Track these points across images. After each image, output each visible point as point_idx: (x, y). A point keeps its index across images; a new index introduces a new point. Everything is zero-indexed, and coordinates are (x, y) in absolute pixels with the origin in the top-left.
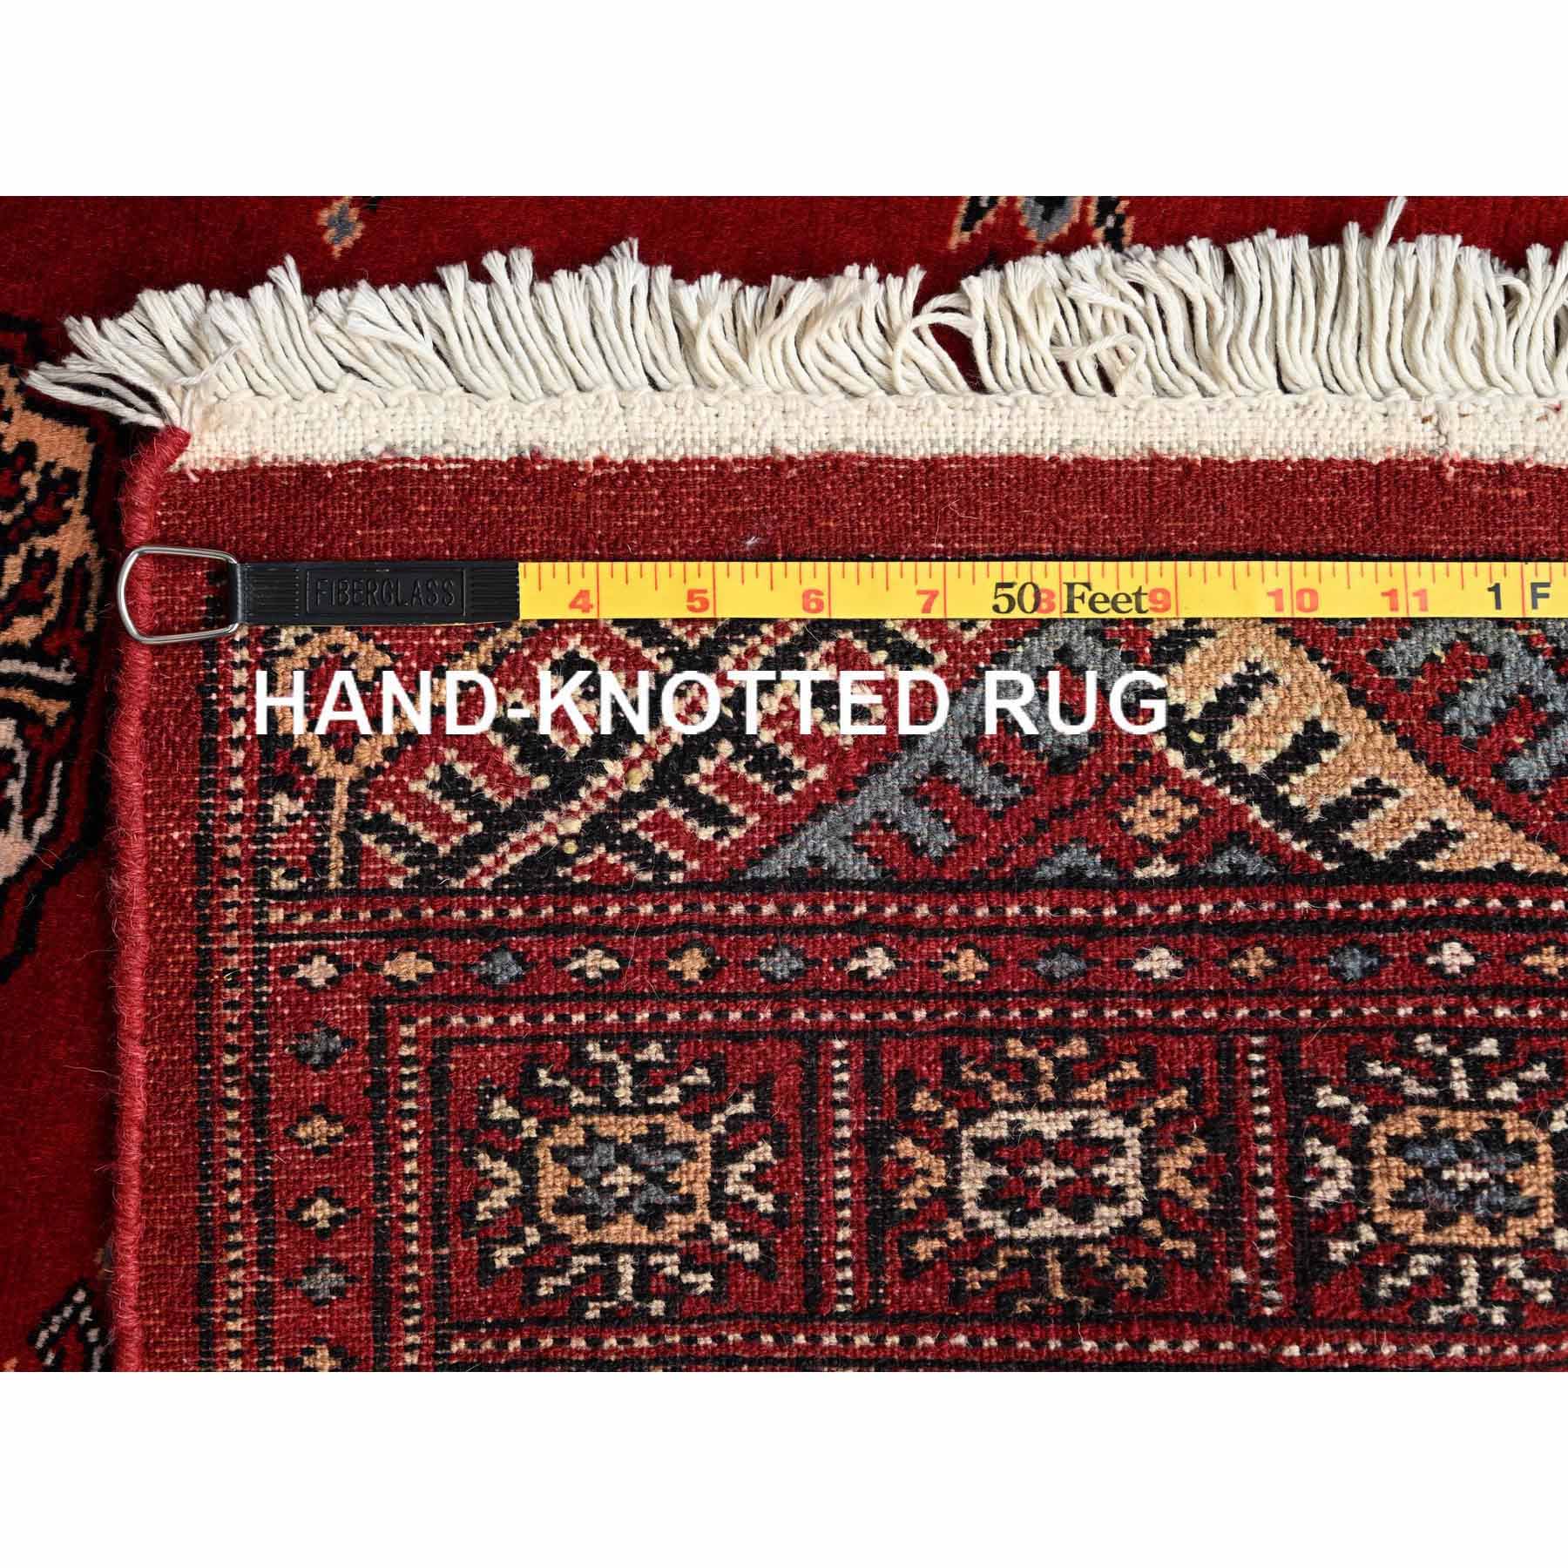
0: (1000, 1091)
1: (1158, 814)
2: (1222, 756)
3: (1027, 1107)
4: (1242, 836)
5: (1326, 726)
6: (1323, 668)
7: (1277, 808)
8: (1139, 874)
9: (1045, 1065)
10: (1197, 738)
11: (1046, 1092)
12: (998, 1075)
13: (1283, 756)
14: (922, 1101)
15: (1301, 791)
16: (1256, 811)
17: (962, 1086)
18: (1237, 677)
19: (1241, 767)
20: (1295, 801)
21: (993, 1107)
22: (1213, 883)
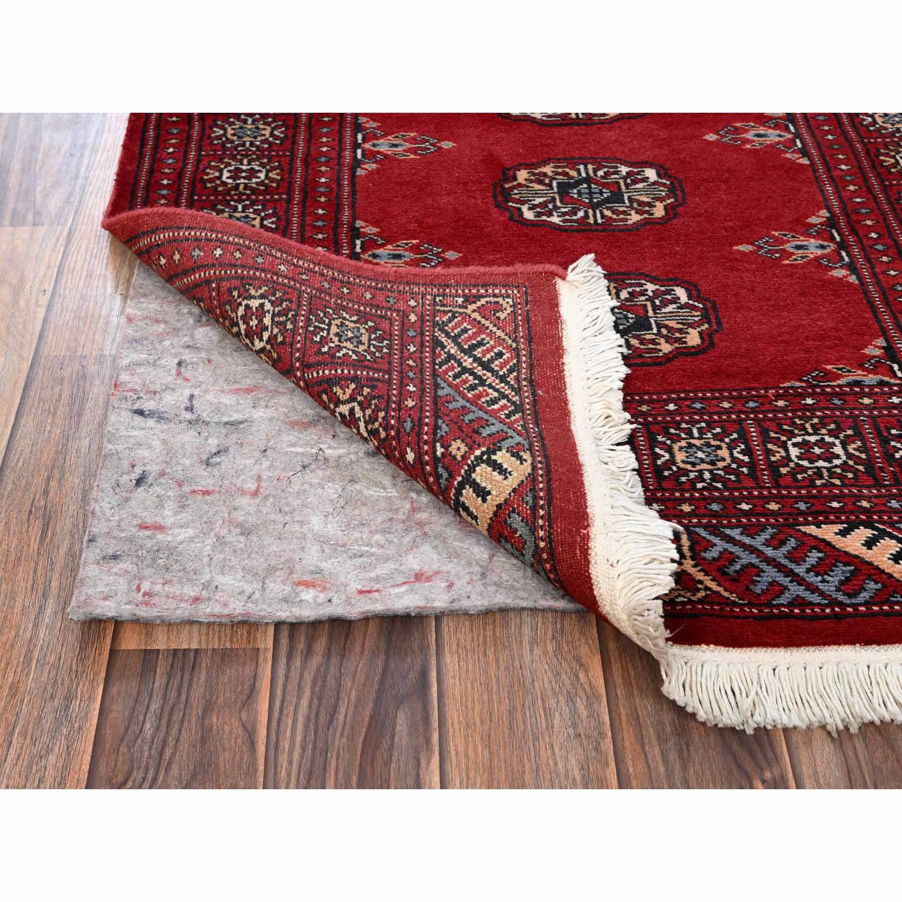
0: (368, 412)
1: (459, 449)
2: (478, 465)
3: (365, 422)
4: (452, 477)
5: (489, 497)
6: (510, 494)
7: (462, 486)
8: (438, 444)
9: (377, 424)
10: (485, 457)
11: (370, 427)
12: (373, 411)
13: (478, 484)
14: (366, 391)
15: (468, 494)
16: (460, 479)
17: (371, 400)
18: (506, 469)
19: (474, 471)
20: (464, 491)
21: (364, 411)
22: (435, 468)
